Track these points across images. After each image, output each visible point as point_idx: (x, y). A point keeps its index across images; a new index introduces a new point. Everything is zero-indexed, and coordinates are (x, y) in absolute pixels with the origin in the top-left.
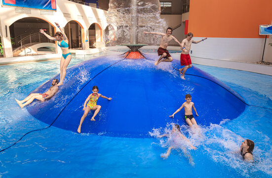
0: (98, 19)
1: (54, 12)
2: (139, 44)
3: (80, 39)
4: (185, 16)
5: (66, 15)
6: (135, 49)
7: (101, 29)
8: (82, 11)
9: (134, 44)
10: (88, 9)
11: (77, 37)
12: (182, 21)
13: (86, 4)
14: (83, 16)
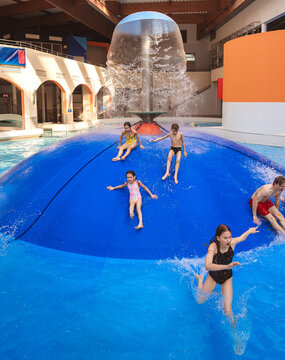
0: (87, 79)
1: (22, 69)
2: (154, 111)
3: (58, 108)
4: (217, 74)
5: (40, 72)
6: (148, 118)
7: (91, 93)
8: (63, 67)
9: (148, 111)
10: (72, 65)
11: (55, 106)
12: (213, 80)
13: (69, 58)
14: (65, 74)
